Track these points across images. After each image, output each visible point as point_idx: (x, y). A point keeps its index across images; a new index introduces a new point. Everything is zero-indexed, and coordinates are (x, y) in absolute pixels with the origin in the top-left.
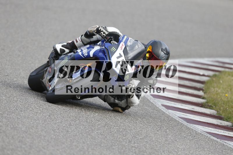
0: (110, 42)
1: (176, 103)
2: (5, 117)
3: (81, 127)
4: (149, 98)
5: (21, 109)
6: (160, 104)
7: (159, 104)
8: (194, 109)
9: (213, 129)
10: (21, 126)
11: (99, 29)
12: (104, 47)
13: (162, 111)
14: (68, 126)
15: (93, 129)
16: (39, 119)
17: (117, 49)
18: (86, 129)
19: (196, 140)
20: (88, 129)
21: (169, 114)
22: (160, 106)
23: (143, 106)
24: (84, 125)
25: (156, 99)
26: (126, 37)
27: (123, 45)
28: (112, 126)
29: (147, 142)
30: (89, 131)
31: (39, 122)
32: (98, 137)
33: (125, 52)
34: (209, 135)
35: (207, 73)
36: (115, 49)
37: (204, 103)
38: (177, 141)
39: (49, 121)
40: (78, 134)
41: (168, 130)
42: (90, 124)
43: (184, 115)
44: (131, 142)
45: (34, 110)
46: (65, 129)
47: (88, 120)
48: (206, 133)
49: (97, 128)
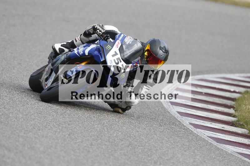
0: (106, 40)
3: (103, 147)
4: (176, 116)
6: (188, 122)
7: (186, 122)
8: (224, 128)
9: (244, 149)
12: (99, 45)
13: (190, 130)
15: (116, 149)
17: (112, 47)
18: (108, 148)
19: (226, 161)
20: (110, 149)
21: (198, 133)
22: (188, 125)
24: (106, 145)
25: (183, 117)
26: (122, 35)
27: (119, 43)
28: (136, 146)
29: (173, 163)
30: (112, 151)
31: (58, 142)
32: (121, 158)
33: (121, 50)
34: (240, 156)
35: (237, 89)
36: (110, 47)
37: (234, 122)
38: (206, 163)
39: (69, 141)
40: (99, 155)
41: (196, 151)
42: (113, 144)
44: (156, 163)
45: (53, 129)
46: (86, 149)
47: (111, 139)
48: (237, 154)
49: (120, 148)
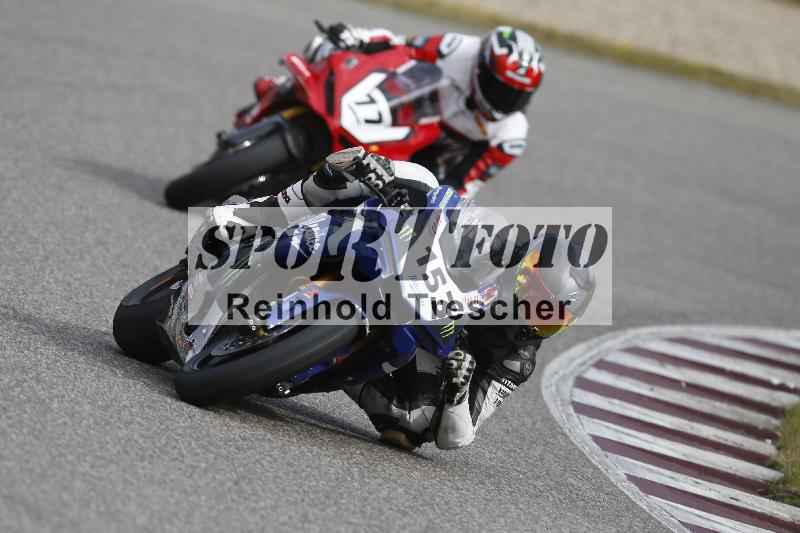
1: (676, 475)
2: (84, 475)
4: (586, 451)
5: (140, 453)
6: (622, 473)
7: (618, 472)
8: (737, 500)
10: (133, 508)
11: (365, 162)
13: (628, 497)
14: (295, 521)
16: (200, 491)
21: (651, 511)
22: (621, 481)
23: (561, 475)
25: (609, 454)
26: (449, 193)
31: (196, 501)
35: (793, 380)
37: (772, 483)
43: (702, 517)
45: (185, 460)
